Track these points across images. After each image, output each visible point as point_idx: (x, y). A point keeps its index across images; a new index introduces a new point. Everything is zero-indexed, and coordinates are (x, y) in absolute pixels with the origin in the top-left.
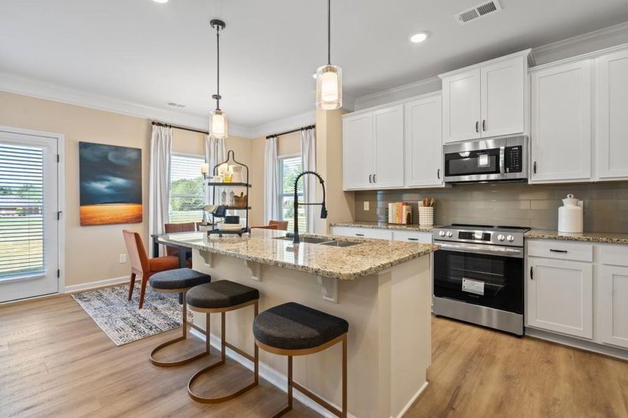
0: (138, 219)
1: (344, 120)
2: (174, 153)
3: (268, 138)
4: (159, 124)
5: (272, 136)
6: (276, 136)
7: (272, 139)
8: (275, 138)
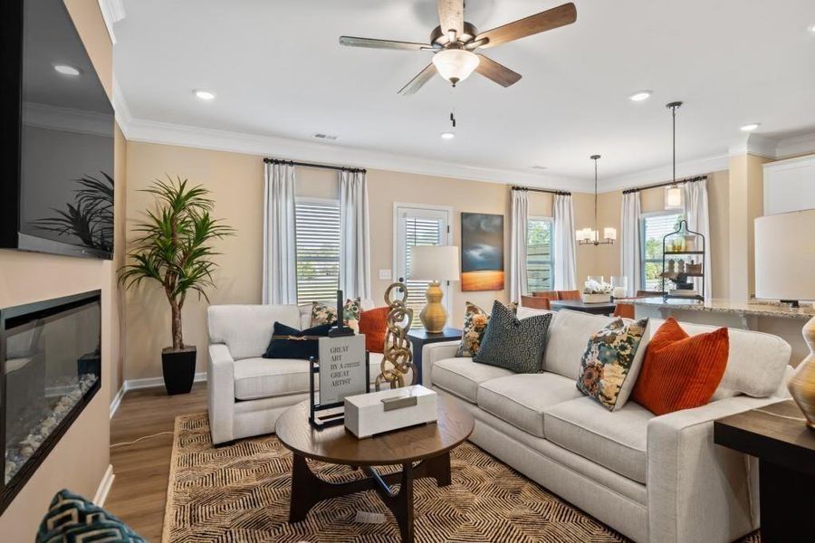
0: (501, 286)
1: (765, 170)
2: (532, 218)
3: (624, 192)
4: (518, 189)
5: (633, 191)
6: (638, 190)
7: (632, 194)
8: (637, 193)
